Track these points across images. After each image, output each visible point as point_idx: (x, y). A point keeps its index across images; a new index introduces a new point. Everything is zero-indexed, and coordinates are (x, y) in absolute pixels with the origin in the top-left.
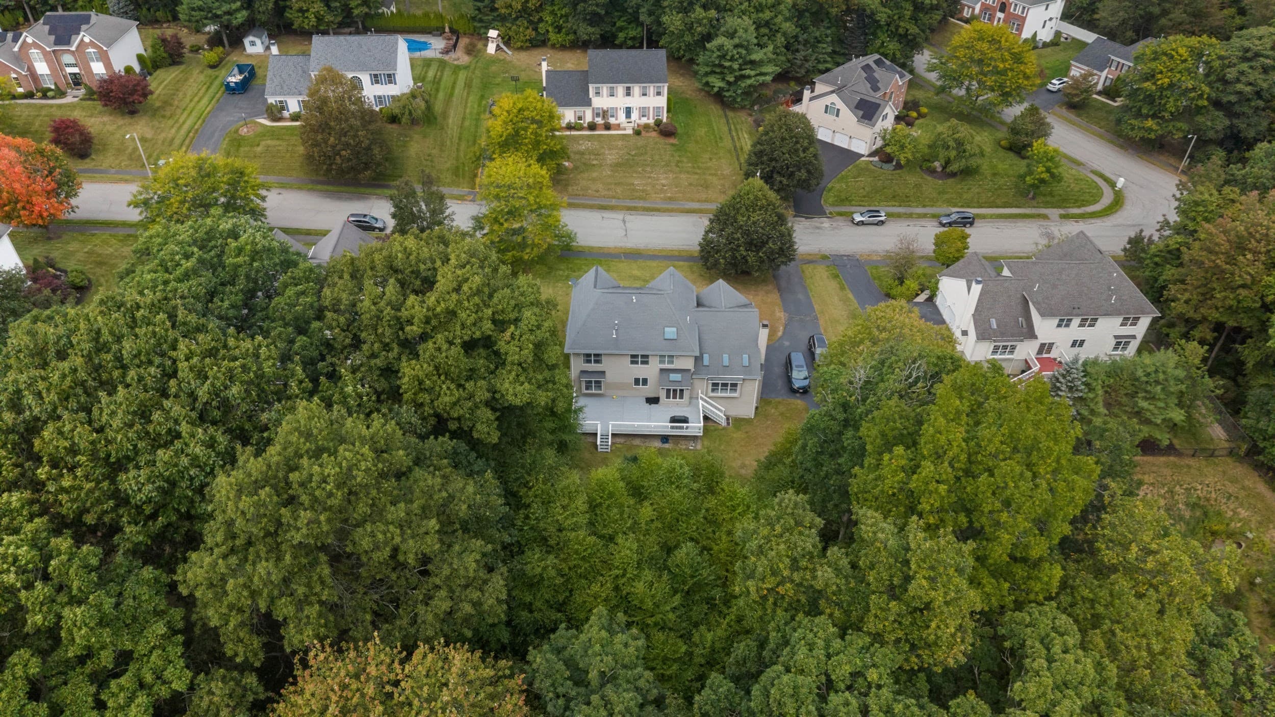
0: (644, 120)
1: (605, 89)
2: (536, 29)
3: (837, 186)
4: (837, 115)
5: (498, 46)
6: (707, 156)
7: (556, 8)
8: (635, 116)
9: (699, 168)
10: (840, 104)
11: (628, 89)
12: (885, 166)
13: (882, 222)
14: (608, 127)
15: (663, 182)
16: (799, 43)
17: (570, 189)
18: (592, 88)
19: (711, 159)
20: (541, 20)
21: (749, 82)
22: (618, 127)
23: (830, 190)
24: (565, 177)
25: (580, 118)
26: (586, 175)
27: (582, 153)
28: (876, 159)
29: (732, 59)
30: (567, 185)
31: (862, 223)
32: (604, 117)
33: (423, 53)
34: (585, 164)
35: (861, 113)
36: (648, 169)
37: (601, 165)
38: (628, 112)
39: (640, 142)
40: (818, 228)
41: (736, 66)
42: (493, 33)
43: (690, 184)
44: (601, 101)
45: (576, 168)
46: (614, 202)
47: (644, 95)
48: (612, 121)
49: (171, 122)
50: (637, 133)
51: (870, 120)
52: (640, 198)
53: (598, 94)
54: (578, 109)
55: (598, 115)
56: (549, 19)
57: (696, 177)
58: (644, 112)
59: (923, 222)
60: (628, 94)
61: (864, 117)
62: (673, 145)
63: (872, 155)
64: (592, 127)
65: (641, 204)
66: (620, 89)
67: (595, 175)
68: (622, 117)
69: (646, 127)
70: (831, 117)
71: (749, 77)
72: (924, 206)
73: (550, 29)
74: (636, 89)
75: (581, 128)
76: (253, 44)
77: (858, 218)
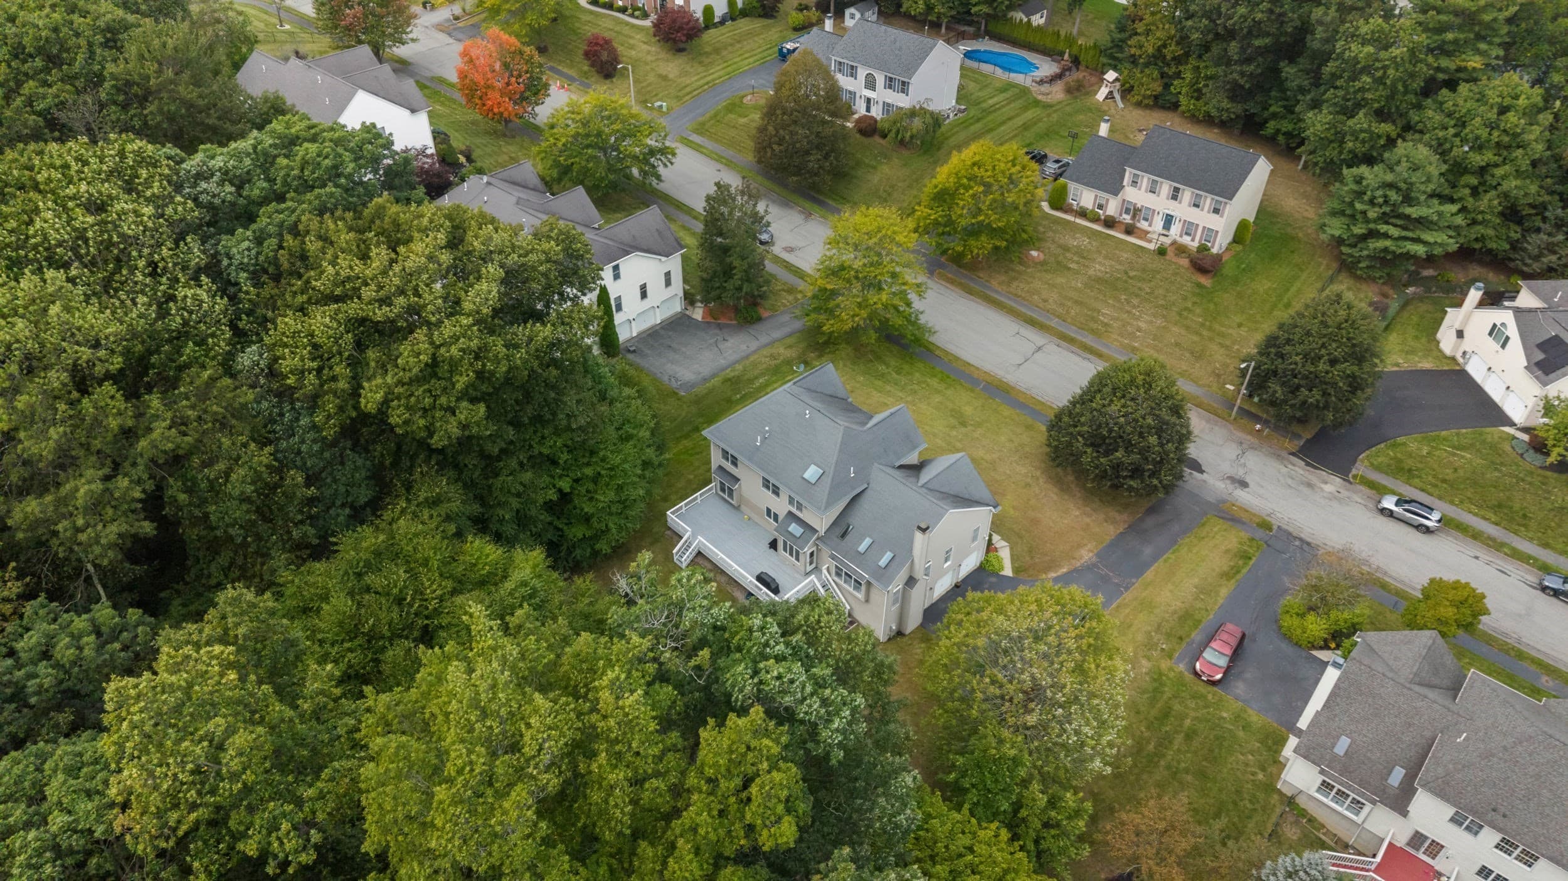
0: (1186, 240)
1: (1145, 180)
2: (1167, 86)
3: (1413, 446)
4: (1503, 346)
5: (1111, 92)
6: (1238, 319)
7: (1202, 65)
8: (1175, 230)
9: (1210, 329)
10: (1512, 331)
11: (1177, 190)
12: (1531, 455)
13: (1427, 530)
14: (1130, 230)
15: (1143, 325)
16: (1544, 219)
17: (1015, 284)
18: (1129, 173)
19: (1240, 325)
20: (1178, 75)
21: (1381, 244)
22: (1144, 235)
23: (1395, 445)
24: (1022, 268)
25: (1100, 207)
26: (1048, 276)
27: (1066, 249)
28: (1526, 437)
29: (1372, 202)
30: (1015, 279)
31: (1390, 514)
32: (1134, 217)
33: (1012, 75)
34: (1058, 263)
35: (1540, 356)
36: (1135, 301)
37: (1077, 272)
38: (1169, 220)
39: (1157, 263)
40: (1310, 485)
41: (1372, 214)
42: (1111, 75)
43: (1177, 344)
44: (1136, 193)
45: (1043, 263)
46: (1054, 323)
47: (1196, 206)
48: (1143, 225)
49: (701, 69)
50: (1161, 252)
51: (1547, 374)
52: (1093, 331)
53: (1134, 183)
54: (1101, 194)
55: (1127, 211)
56: (1188, 76)
57: (1195, 338)
58: (1189, 229)
59: (1510, 566)
60: (1174, 197)
61: (1540, 365)
62: (1199, 285)
63: (1526, 430)
64: (1110, 223)
65: (1089, 340)
66: (1166, 187)
67: (1060, 280)
68: (1158, 224)
69: (1181, 249)
70: (1493, 345)
71: (1386, 236)
72: (1546, 545)
73: (1184, 91)
74: (1187, 194)
75: (1096, 219)
76: (852, 16)
77: (1389, 503)
